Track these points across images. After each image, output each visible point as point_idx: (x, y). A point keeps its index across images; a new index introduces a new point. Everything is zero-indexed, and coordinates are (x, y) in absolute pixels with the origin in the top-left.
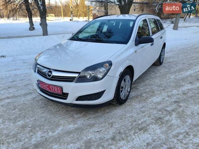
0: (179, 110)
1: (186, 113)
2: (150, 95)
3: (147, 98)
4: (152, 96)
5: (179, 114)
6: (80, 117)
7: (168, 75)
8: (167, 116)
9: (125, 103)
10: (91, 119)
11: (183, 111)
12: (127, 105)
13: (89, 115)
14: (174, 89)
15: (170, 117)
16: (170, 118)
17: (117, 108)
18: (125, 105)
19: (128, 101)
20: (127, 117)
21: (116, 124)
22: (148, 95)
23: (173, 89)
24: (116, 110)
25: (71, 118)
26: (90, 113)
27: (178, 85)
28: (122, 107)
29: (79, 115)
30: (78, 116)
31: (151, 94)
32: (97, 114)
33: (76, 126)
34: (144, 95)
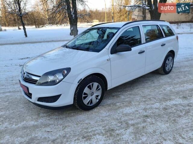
0: (139, 126)
1: (147, 129)
2: (124, 105)
3: (119, 108)
4: (127, 106)
5: (137, 129)
6: (44, 116)
7: (165, 86)
8: (122, 130)
9: (93, 109)
10: (52, 120)
11: (144, 127)
12: (94, 112)
13: (53, 115)
14: (158, 102)
15: (125, 130)
16: (124, 132)
17: (83, 113)
18: (92, 111)
19: (98, 107)
20: (84, 123)
21: (69, 128)
22: (122, 105)
23: (156, 102)
24: (80, 115)
25: (36, 116)
26: (55, 114)
27: (165, 99)
28: (88, 113)
29: (45, 115)
30: (43, 115)
31: (126, 104)
32: (61, 116)
33: (36, 123)
34: (118, 104)
